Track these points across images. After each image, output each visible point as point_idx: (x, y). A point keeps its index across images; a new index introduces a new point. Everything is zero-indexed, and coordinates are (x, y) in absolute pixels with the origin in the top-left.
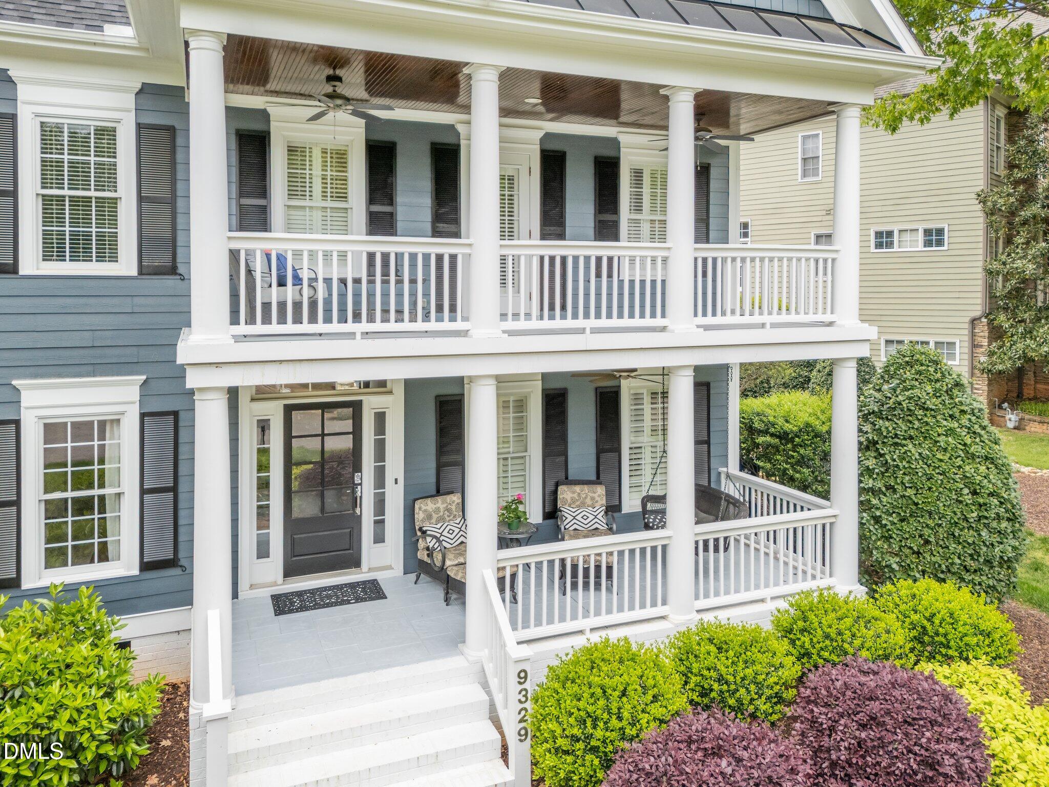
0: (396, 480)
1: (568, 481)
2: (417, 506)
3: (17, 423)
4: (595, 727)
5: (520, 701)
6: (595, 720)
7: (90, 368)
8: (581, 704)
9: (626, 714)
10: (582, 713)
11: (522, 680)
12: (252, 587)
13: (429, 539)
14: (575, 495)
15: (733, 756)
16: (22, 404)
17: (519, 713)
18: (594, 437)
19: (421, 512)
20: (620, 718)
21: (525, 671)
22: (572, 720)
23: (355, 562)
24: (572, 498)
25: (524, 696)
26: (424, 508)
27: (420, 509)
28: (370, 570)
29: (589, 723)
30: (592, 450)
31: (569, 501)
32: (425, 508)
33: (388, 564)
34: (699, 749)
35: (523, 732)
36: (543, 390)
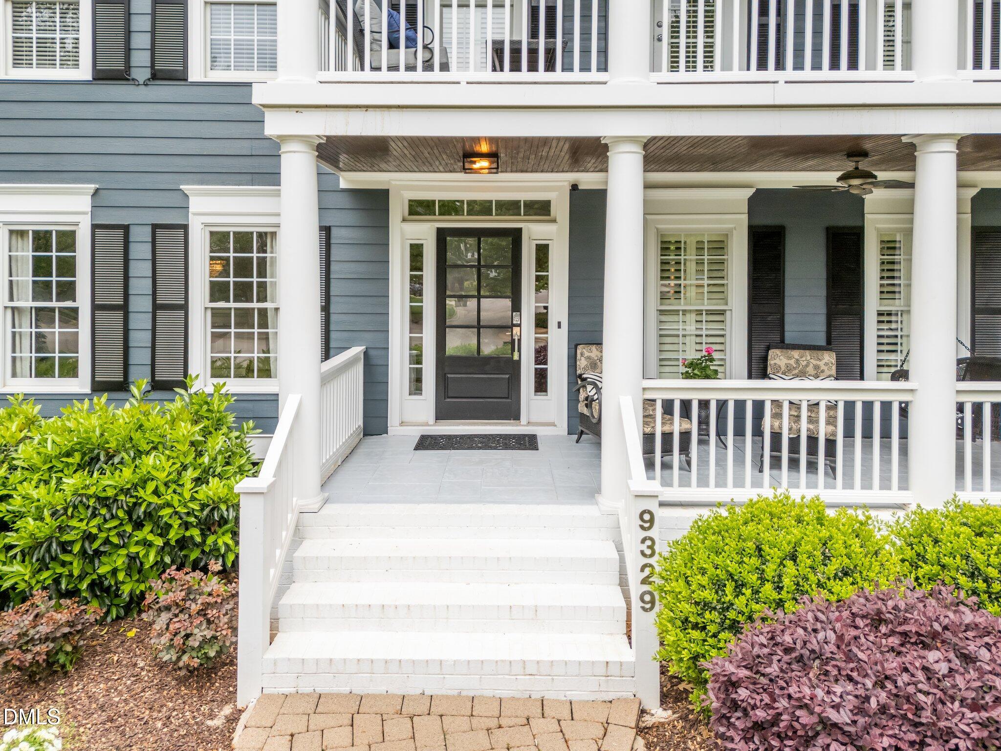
0: (559, 324)
1: (782, 344)
2: (579, 352)
3: (185, 227)
4: (738, 592)
5: (643, 553)
6: (739, 587)
7: (249, 177)
8: (719, 560)
9: (787, 581)
10: (723, 575)
11: (647, 525)
12: (402, 424)
13: (589, 387)
14: (792, 362)
15: (956, 649)
16: (191, 210)
17: (642, 570)
18: (823, 292)
19: (583, 359)
20: (779, 588)
21: (650, 512)
22: (704, 581)
23: (514, 414)
24: (787, 366)
25: (648, 547)
26: (587, 354)
27: (582, 354)
28: (529, 423)
29: (729, 588)
30: (821, 308)
31: (783, 368)
32: (589, 354)
33: (551, 421)
34: (892, 633)
35: (647, 598)
36: (750, 227)
